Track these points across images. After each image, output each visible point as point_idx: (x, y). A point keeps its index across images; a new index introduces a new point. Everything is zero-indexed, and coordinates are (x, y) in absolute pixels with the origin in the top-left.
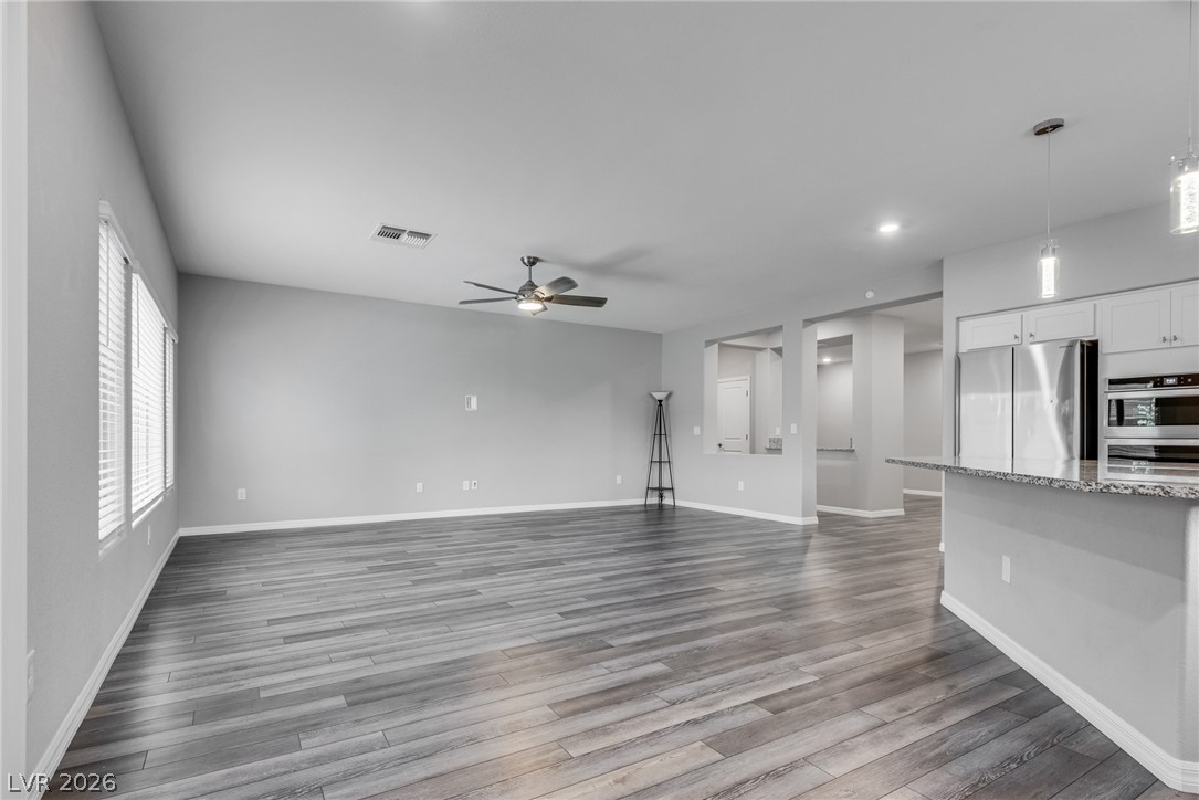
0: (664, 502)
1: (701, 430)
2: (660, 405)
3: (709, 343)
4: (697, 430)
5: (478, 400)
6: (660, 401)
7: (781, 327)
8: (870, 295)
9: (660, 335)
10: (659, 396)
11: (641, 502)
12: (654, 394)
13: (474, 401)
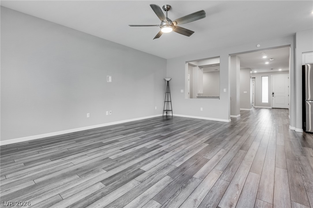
0: (168, 115)
1: (184, 91)
2: (168, 82)
3: (187, 62)
4: (182, 91)
5: (112, 77)
6: (168, 81)
7: (219, 56)
8: (258, 46)
9: (166, 60)
10: (168, 79)
11: (162, 115)
12: (166, 79)
13: (110, 78)
